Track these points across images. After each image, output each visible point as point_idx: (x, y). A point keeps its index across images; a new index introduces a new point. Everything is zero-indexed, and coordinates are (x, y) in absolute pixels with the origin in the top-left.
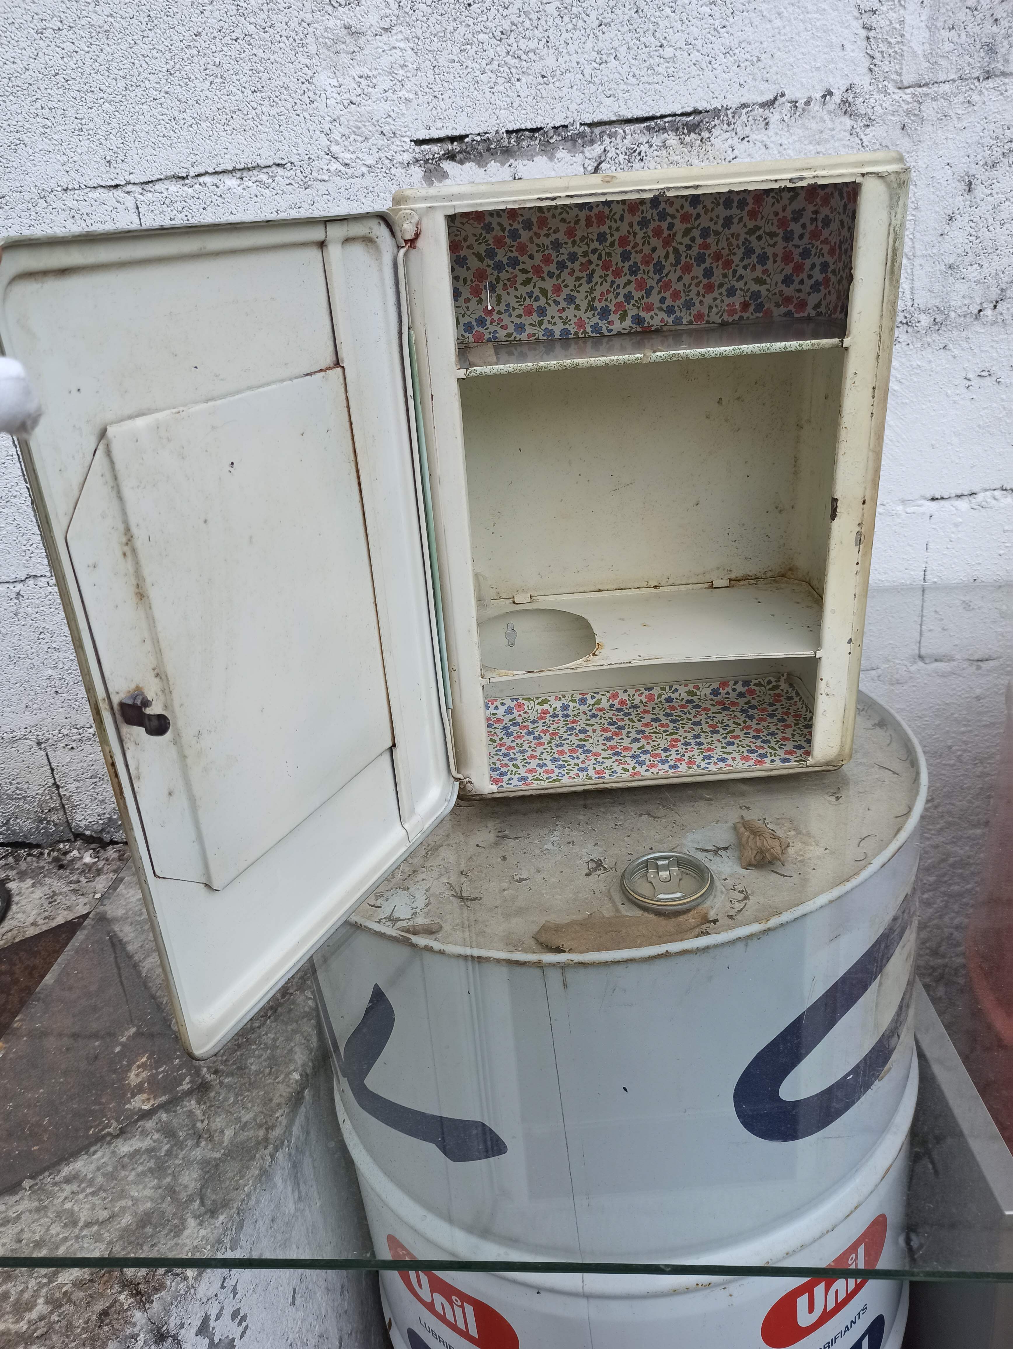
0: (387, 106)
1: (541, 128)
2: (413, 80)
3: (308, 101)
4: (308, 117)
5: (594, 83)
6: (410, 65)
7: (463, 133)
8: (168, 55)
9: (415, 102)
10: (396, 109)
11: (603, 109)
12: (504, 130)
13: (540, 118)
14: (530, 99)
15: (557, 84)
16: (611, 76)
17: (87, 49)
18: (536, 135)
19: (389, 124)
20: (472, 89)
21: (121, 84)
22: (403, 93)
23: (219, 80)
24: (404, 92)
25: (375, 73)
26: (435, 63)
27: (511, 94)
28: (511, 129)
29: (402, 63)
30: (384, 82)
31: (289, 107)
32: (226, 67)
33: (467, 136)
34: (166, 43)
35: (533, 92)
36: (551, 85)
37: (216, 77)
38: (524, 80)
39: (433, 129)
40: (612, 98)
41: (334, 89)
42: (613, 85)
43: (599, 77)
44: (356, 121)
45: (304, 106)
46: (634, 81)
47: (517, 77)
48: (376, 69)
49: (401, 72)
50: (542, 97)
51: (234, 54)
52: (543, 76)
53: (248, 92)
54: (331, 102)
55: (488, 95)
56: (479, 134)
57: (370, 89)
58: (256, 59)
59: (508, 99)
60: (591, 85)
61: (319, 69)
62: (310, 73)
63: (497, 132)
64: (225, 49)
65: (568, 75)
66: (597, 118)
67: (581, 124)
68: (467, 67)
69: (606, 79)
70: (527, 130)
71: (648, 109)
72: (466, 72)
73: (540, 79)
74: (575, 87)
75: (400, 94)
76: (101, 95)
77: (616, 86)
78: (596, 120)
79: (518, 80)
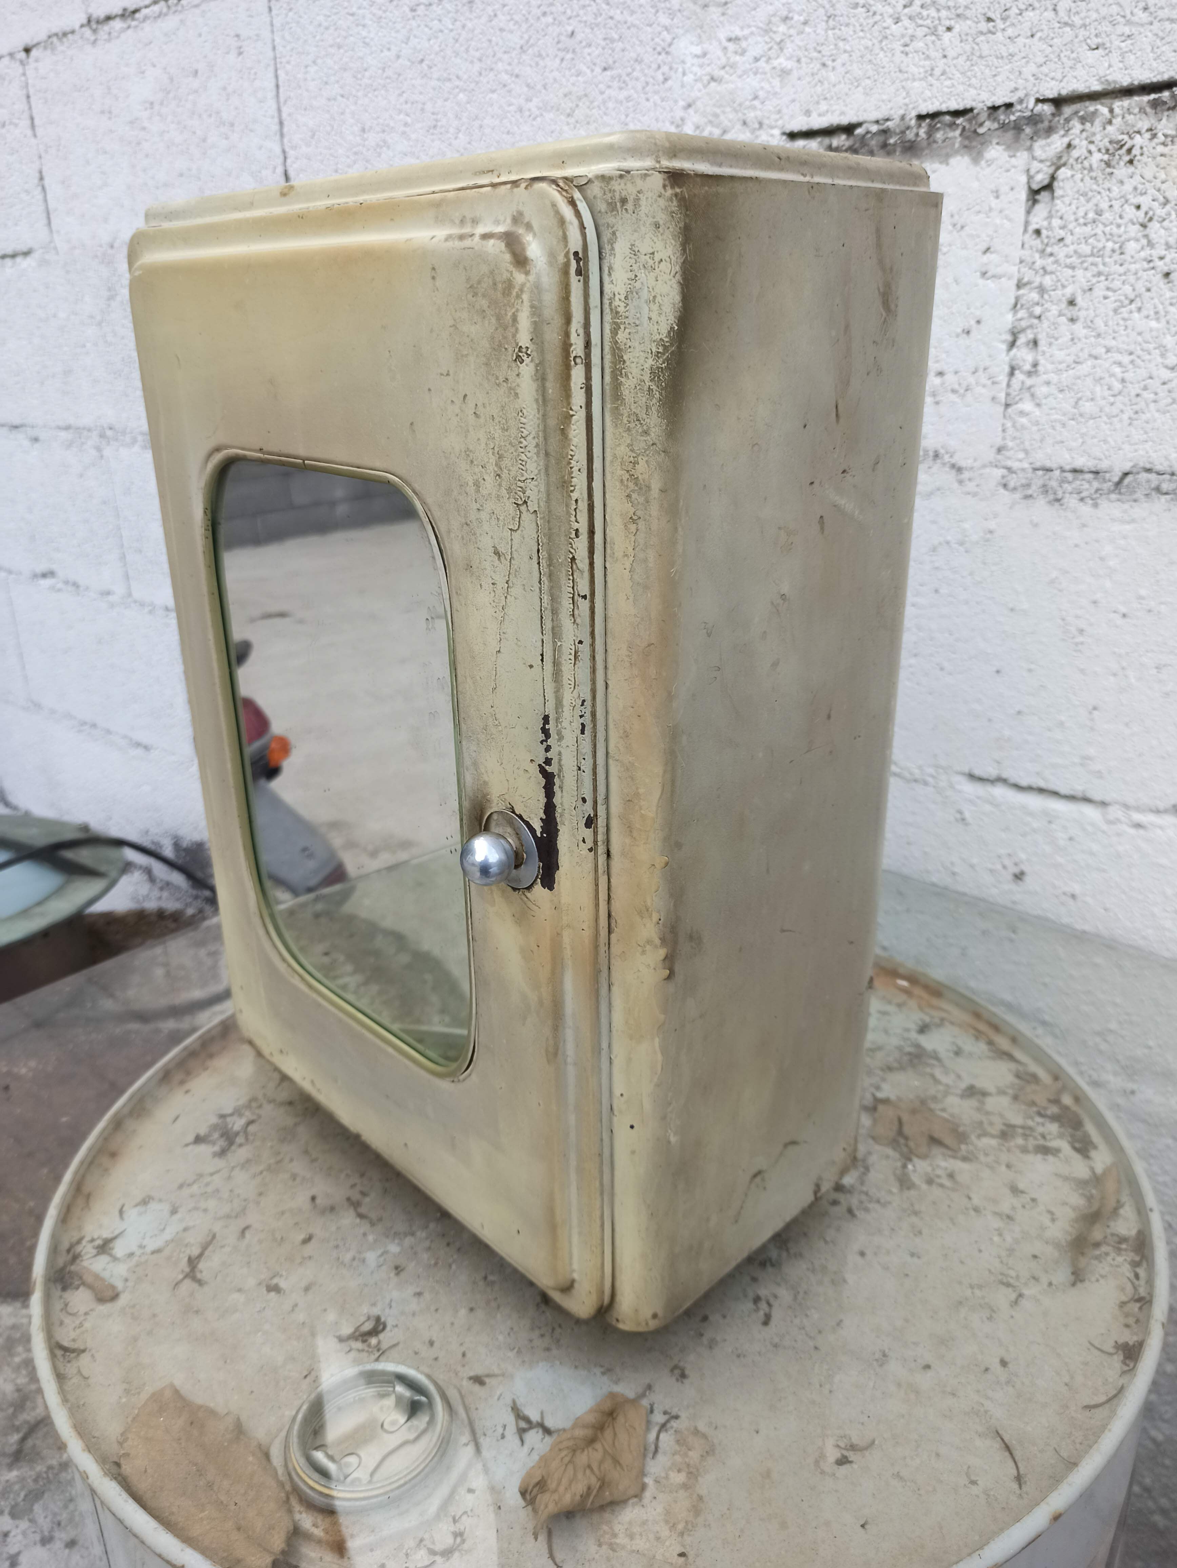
0: (753, 82)
1: (971, 110)
2: (798, 40)
3: (661, 78)
4: (659, 102)
5: (1071, 26)
6: (796, 17)
7: (854, 120)
8: (524, 26)
9: (795, 74)
10: (767, 86)
11: (1081, 72)
12: (914, 114)
13: (973, 92)
14: (961, 60)
15: (1010, 32)
16: (1104, 11)
17: (451, 27)
18: (960, 121)
19: (754, 108)
20: (877, 49)
21: (477, 66)
22: (782, 62)
23: (569, 56)
24: (782, 60)
25: (746, 32)
26: (831, 11)
27: (933, 54)
28: (924, 112)
29: (785, 13)
30: (756, 46)
31: (639, 87)
32: (579, 36)
33: (859, 125)
34: (524, 12)
35: (968, 48)
36: (999, 34)
37: (568, 52)
38: (957, 29)
39: (814, 115)
40: (1100, 51)
41: (696, 61)
42: (1106, 27)
43: (1083, 15)
44: (714, 105)
45: (657, 87)
46: (1143, 17)
47: (948, 23)
48: (749, 26)
49: (782, 28)
50: (981, 57)
51: (590, 18)
52: (989, 20)
53: (598, 70)
54: (689, 78)
55: (899, 57)
56: (877, 122)
57: (738, 58)
58: (611, 23)
59: (927, 63)
60: (1068, 29)
61: (680, 31)
62: (668, 38)
63: (903, 118)
64: (581, 12)
65: (1030, 14)
66: (1066, 88)
67: (1038, 101)
68: (875, 13)
69: (1094, 16)
70: (949, 113)
71: (1162, 68)
72: (871, 21)
73: (984, 26)
74: (1039, 35)
75: (775, 63)
76: (457, 83)
77: (1109, 29)
78: (1064, 92)
79: (949, 29)
